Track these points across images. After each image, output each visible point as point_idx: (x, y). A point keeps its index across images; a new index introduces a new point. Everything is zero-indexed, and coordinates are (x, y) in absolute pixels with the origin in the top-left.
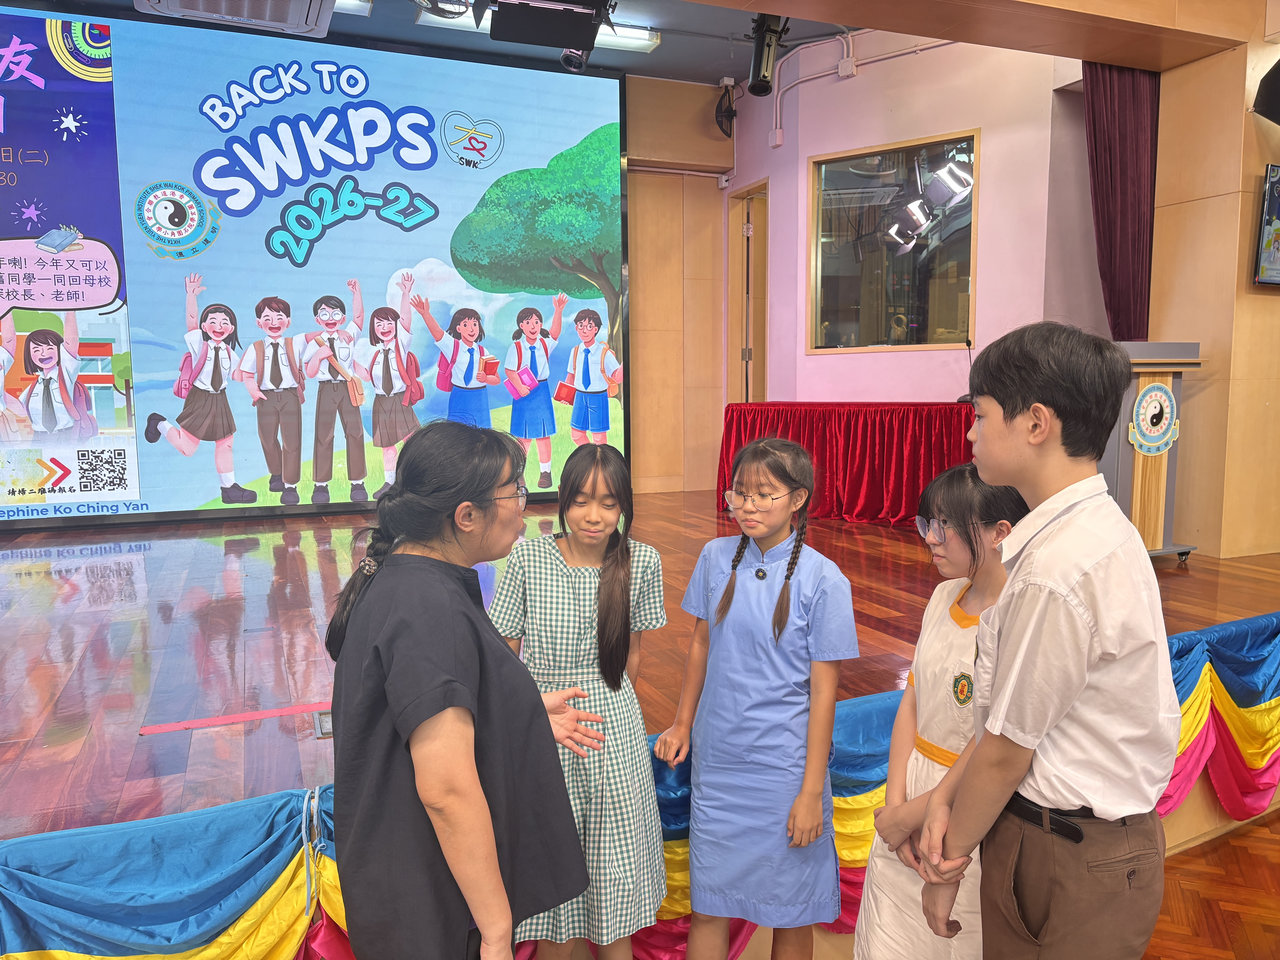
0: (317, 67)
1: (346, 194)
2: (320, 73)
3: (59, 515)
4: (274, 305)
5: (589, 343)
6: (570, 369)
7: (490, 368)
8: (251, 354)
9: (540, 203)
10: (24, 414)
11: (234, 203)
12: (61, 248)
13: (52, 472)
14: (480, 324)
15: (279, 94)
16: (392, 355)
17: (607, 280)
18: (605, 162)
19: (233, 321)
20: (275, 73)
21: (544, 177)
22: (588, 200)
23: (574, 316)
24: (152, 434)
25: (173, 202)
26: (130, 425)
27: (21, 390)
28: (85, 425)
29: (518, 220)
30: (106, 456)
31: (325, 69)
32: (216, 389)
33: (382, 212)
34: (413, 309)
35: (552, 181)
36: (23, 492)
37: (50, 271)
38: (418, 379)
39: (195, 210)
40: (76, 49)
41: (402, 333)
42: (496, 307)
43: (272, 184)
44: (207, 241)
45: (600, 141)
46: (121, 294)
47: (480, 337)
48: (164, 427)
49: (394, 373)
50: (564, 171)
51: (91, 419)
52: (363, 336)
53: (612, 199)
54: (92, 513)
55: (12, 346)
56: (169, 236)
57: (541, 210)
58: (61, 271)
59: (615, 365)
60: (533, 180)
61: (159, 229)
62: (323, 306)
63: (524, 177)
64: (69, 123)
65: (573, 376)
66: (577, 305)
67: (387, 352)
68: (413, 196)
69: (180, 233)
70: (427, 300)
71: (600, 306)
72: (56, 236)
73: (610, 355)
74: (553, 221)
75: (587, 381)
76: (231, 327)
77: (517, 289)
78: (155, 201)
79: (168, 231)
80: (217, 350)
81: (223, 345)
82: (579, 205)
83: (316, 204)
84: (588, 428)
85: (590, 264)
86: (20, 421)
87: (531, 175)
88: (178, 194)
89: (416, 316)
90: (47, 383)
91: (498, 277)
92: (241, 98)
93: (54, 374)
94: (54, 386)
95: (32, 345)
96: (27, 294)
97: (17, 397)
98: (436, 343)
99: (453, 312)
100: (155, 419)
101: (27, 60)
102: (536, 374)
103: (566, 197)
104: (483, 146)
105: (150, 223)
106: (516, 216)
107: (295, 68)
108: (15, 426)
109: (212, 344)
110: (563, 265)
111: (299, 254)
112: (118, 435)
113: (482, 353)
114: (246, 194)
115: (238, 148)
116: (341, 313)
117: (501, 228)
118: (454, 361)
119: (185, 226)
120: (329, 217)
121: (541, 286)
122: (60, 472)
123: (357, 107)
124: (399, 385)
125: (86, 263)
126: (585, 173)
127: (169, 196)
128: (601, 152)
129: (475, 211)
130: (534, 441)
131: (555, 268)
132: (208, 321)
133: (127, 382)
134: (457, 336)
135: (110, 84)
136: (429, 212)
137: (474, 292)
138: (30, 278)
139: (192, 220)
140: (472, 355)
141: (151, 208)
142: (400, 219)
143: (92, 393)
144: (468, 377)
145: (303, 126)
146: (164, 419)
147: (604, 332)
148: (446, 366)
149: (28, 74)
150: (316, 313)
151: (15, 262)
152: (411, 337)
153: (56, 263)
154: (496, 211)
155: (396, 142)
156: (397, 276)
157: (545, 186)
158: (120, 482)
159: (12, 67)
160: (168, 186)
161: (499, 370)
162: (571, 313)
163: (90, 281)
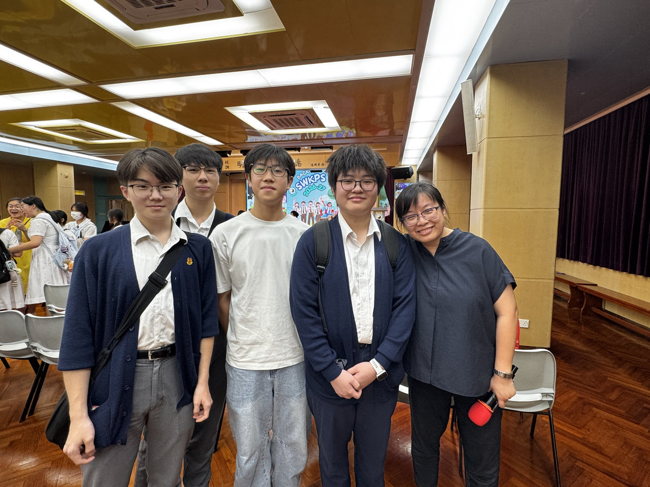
1: (313, 186)
4: (304, 202)
7: (333, 211)
8: (301, 209)
15: (306, 174)
33: (318, 189)
39: (295, 190)
43: (304, 186)
44: (296, 194)
47: (331, 206)
52: (315, 206)
56: (292, 194)
67: (318, 209)
68: (323, 186)
70: (324, 201)
88: (293, 188)
98: (325, 207)
111: (307, 195)
114: (301, 187)
115: (300, 182)
116: (312, 203)
120: (311, 190)
124: (319, 213)
132: (296, 204)
134: (328, 206)
136: (325, 188)
140: (330, 209)
144: (329, 212)
145: (308, 178)
148: (326, 211)
152: (321, 206)
155: (321, 178)
156: (320, 198)
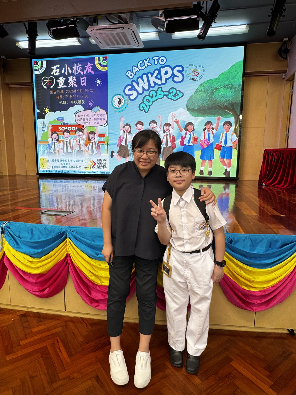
0: (154, 58)
1: (159, 92)
2: (154, 60)
3: (93, 174)
4: (140, 123)
5: (228, 131)
6: (220, 140)
7: (195, 139)
9: (214, 89)
10: (88, 150)
11: (132, 97)
12: (96, 112)
13: (93, 164)
14: (193, 127)
15: (144, 67)
16: (168, 136)
17: (235, 112)
18: (237, 74)
19: (130, 128)
20: (143, 62)
21: (216, 81)
22: (231, 87)
23: (223, 123)
24: (112, 156)
25: (119, 98)
26: (108, 153)
27: (87, 145)
28: (99, 153)
29: (207, 95)
30: (103, 160)
31: (155, 58)
32: (126, 145)
33: (168, 96)
34: (175, 123)
35: (219, 82)
36: (87, 168)
37: (94, 117)
38: (175, 143)
39: (123, 100)
40: (101, 63)
41: (171, 129)
42: (199, 122)
43: (141, 92)
44: (125, 108)
45: (236, 67)
46: (107, 122)
47: (193, 131)
48: (114, 154)
49: (169, 141)
50: (223, 78)
51: (100, 151)
52: (161, 131)
53: (239, 86)
54: (99, 174)
55: (86, 135)
56: (118, 107)
57: (214, 91)
58: (96, 117)
59: (235, 138)
60: (213, 82)
61: (116, 106)
62: (152, 123)
63: (210, 82)
64: (99, 82)
65: (221, 142)
66: (224, 119)
67: (167, 135)
68: (177, 91)
69: (120, 106)
70: (179, 120)
71: (232, 120)
72: (95, 109)
73: (234, 135)
74: (218, 94)
75: (226, 143)
76: (130, 129)
77: (205, 116)
78: (115, 99)
79: (118, 106)
80: (126, 135)
81: (128, 134)
82: (227, 88)
83: (151, 95)
84: (225, 158)
85: (229, 106)
86: (87, 152)
87: (212, 81)
88: (120, 96)
89: (175, 125)
90: (92, 143)
91: (200, 113)
92: (135, 69)
93: (94, 141)
94: (94, 144)
95: (90, 134)
96: (89, 122)
97: (87, 146)
98: (181, 133)
99: (186, 123)
100: (113, 152)
101: (91, 68)
102: (209, 141)
103: (223, 86)
104: (198, 74)
105: (114, 104)
106: (206, 94)
107: (148, 59)
108: (86, 153)
109: (125, 133)
110: (221, 108)
111: (146, 110)
112: (105, 156)
113: (193, 135)
115: (134, 83)
116: (156, 125)
117: (202, 98)
118: (185, 137)
119: (121, 104)
120: (154, 99)
121: (213, 115)
122: (94, 164)
123: (163, 67)
124: (170, 144)
125: (101, 115)
126: (230, 78)
127: (118, 97)
128: (236, 70)
129: (194, 93)
130: (207, 161)
131: (218, 109)
132: (125, 128)
133: (108, 143)
134: (187, 130)
135: (107, 71)
136: (181, 95)
137: (193, 117)
138: (90, 119)
139: (123, 102)
140: (190, 136)
141: (114, 100)
142: (173, 98)
143: (101, 146)
144: (189, 142)
145: (149, 75)
146: (114, 152)
147: (233, 128)
148: (183, 139)
149: (91, 71)
150: (150, 125)
151: (87, 115)
152: (174, 131)
153: (95, 115)
154: (200, 93)
155: (173, 75)
156: (171, 114)
157: (216, 84)
158: (105, 167)
159: (88, 70)
160: (118, 95)
161: (198, 140)
162: (222, 122)
163: (101, 119)
